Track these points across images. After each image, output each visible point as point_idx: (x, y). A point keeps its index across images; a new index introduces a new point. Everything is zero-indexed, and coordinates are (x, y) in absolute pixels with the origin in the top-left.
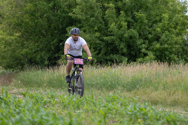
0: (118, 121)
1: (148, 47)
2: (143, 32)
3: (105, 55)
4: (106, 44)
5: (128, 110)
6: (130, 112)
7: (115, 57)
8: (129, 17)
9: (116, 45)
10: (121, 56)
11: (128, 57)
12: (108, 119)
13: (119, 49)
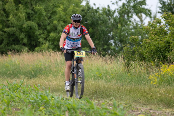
0: (21, 109)
1: (47, 37)
2: (42, 22)
3: (7, 46)
4: (8, 35)
5: (30, 98)
6: (32, 100)
7: (17, 47)
8: (29, 9)
9: (17, 35)
10: (22, 46)
11: (29, 47)
12: (11, 107)
13: (20, 40)
